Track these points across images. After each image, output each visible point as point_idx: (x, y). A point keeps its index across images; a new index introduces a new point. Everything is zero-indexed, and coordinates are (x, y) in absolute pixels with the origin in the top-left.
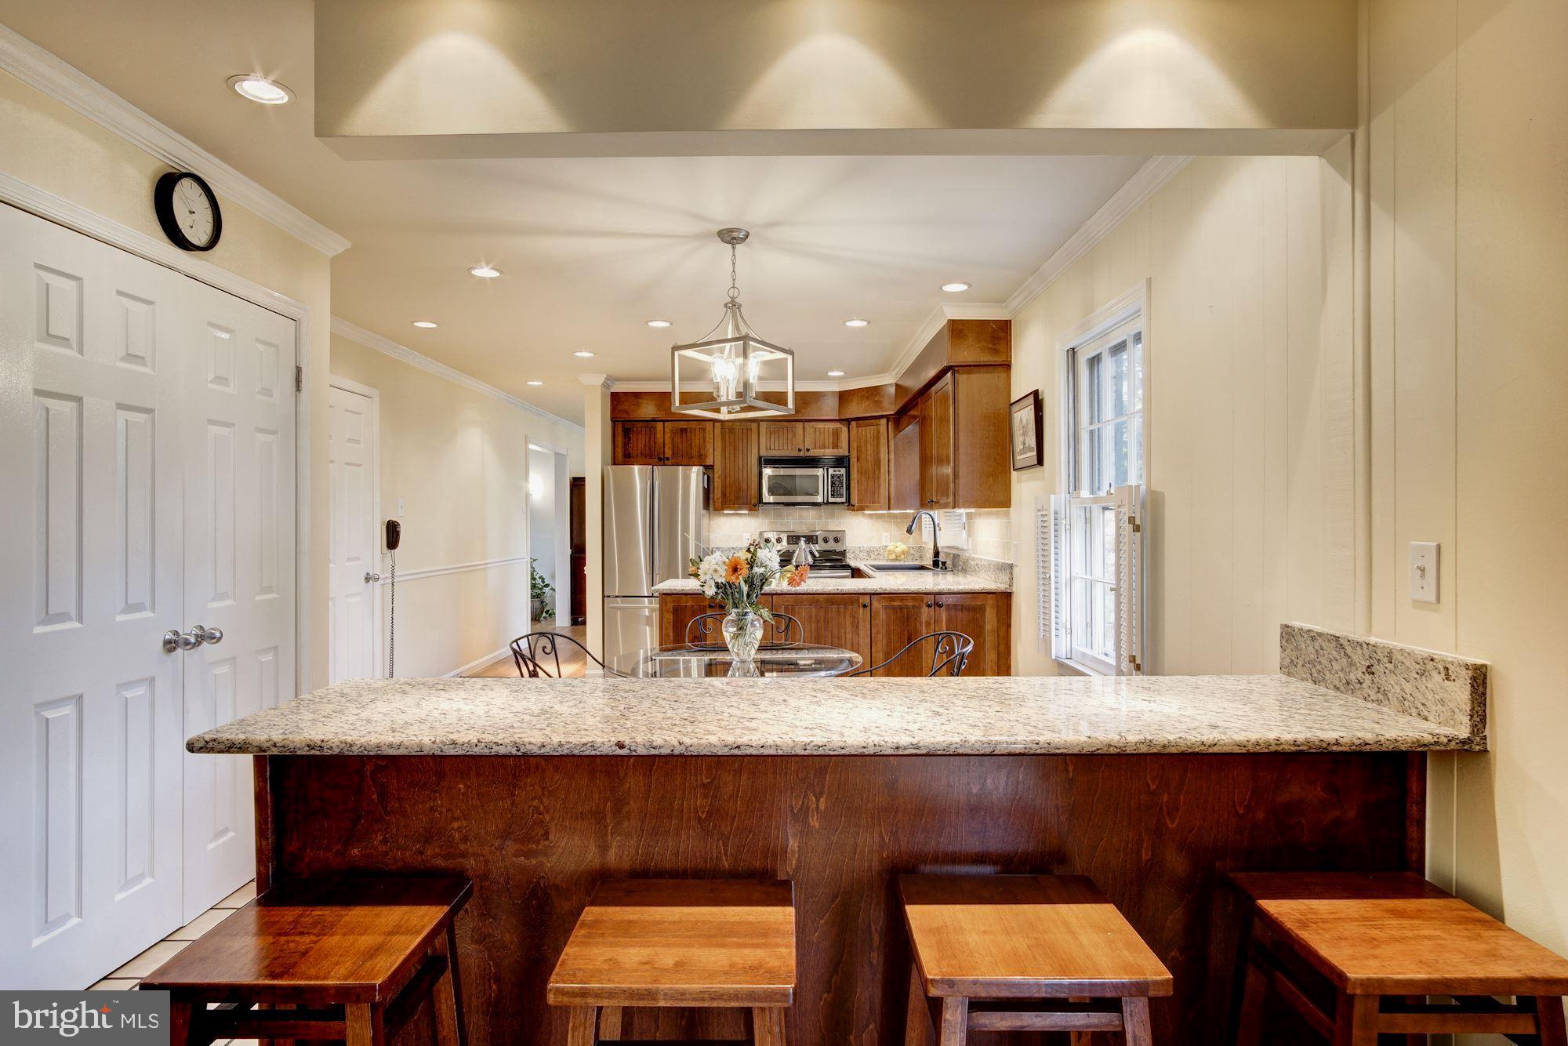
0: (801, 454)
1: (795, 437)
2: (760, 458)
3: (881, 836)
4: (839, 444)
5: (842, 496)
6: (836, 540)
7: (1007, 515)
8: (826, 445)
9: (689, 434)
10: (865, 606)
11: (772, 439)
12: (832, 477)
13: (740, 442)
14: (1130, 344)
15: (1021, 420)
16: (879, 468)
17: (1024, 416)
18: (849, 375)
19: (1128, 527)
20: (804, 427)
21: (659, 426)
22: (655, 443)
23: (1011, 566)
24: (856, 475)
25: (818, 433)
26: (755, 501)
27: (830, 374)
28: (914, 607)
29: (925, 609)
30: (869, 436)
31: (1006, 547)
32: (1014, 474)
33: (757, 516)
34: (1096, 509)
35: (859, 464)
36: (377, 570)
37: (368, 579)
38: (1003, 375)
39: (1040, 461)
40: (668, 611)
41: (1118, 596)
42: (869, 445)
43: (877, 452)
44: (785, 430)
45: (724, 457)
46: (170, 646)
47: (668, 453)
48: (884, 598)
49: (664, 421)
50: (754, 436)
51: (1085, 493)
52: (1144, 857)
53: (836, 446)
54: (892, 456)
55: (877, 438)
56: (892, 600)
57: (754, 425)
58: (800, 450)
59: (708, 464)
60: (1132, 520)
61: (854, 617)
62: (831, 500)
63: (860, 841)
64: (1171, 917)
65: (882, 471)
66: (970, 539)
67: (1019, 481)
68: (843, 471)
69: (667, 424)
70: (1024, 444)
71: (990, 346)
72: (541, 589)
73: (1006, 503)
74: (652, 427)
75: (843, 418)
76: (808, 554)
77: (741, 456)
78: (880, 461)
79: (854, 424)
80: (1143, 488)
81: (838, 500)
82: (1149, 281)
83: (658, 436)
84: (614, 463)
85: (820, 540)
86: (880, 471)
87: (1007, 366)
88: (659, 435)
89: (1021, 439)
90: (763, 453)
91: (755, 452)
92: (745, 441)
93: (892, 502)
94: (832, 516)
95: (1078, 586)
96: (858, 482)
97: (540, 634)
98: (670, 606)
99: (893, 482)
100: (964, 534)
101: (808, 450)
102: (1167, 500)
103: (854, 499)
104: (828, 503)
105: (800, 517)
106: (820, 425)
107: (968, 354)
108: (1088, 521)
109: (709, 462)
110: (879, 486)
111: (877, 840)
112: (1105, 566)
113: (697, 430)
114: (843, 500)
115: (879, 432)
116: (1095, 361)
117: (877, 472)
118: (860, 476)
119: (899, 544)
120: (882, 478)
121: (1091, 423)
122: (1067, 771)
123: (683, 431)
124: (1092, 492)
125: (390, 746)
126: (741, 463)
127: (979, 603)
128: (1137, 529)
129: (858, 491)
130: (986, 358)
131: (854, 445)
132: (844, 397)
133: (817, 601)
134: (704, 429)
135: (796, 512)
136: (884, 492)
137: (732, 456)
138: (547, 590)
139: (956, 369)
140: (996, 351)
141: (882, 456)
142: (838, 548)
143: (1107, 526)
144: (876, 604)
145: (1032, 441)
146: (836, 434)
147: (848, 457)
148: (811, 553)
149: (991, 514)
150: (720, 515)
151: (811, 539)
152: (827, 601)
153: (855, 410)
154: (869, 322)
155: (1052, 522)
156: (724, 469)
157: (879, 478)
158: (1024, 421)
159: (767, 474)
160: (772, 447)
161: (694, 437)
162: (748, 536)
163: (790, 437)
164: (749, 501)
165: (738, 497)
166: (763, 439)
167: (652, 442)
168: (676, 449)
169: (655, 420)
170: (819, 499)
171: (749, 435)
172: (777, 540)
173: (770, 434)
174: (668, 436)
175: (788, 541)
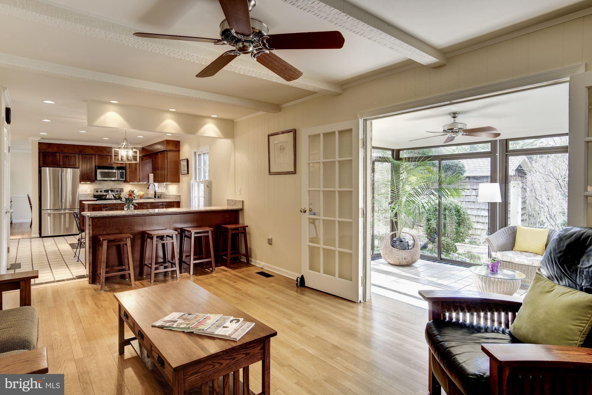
1: (108, 160)
2: (96, 166)
5: (123, 178)
7: (179, 184)
9: (69, 158)
11: (100, 161)
12: (120, 173)
13: (88, 161)
14: (206, 154)
15: (183, 164)
16: (136, 171)
17: (184, 163)
19: (206, 186)
20: (111, 158)
21: (58, 154)
22: (56, 160)
23: (180, 196)
24: (128, 172)
26: (94, 179)
31: (178, 191)
32: (181, 175)
33: (92, 184)
34: (200, 183)
35: (130, 169)
38: (178, 153)
39: (188, 173)
41: (205, 198)
44: (104, 158)
45: (82, 165)
47: (61, 163)
50: (94, 159)
51: (198, 180)
54: (141, 167)
57: (94, 156)
58: (109, 164)
60: (207, 185)
65: (137, 172)
66: (167, 190)
67: (182, 177)
68: (124, 171)
69: (61, 154)
70: (184, 169)
71: (175, 146)
73: (179, 182)
74: (55, 155)
77: (89, 165)
80: (209, 180)
82: (210, 146)
84: (40, 166)
85: (115, 191)
87: (179, 151)
88: (58, 158)
89: (183, 168)
90: (97, 164)
91: (94, 164)
92: (90, 161)
93: (141, 180)
94: (119, 184)
95: (197, 198)
96: (129, 174)
99: (141, 175)
100: (165, 189)
101: (112, 164)
102: (213, 183)
103: (128, 179)
104: (119, 180)
105: (108, 184)
107: (170, 148)
108: (199, 186)
109: (77, 167)
110: (136, 176)
112: (202, 194)
113: (73, 157)
114: (124, 179)
116: (199, 155)
117: (136, 172)
118: (130, 172)
119: (141, 192)
120: (137, 173)
121: (199, 167)
123: (67, 156)
124: (199, 180)
126: (89, 167)
127: (173, 204)
128: (208, 187)
129: (129, 177)
130: (174, 149)
134: (75, 157)
135: (106, 183)
136: (138, 177)
137: (85, 165)
139: (167, 150)
140: (176, 148)
141: (137, 168)
142: (120, 193)
143: (202, 186)
145: (186, 169)
147: (126, 167)
149: (174, 184)
151: (112, 191)
155: (191, 186)
156: (83, 169)
157: (136, 173)
158: (184, 164)
159: (99, 171)
160: (100, 163)
161: (71, 159)
162: (89, 190)
163: (106, 160)
164: (92, 179)
165: (88, 178)
166: (97, 161)
167: (55, 160)
168: (64, 162)
169: (56, 152)
170: (116, 179)
171: (92, 159)
172: (100, 191)
173: (99, 159)
174: (61, 158)
175: (104, 191)
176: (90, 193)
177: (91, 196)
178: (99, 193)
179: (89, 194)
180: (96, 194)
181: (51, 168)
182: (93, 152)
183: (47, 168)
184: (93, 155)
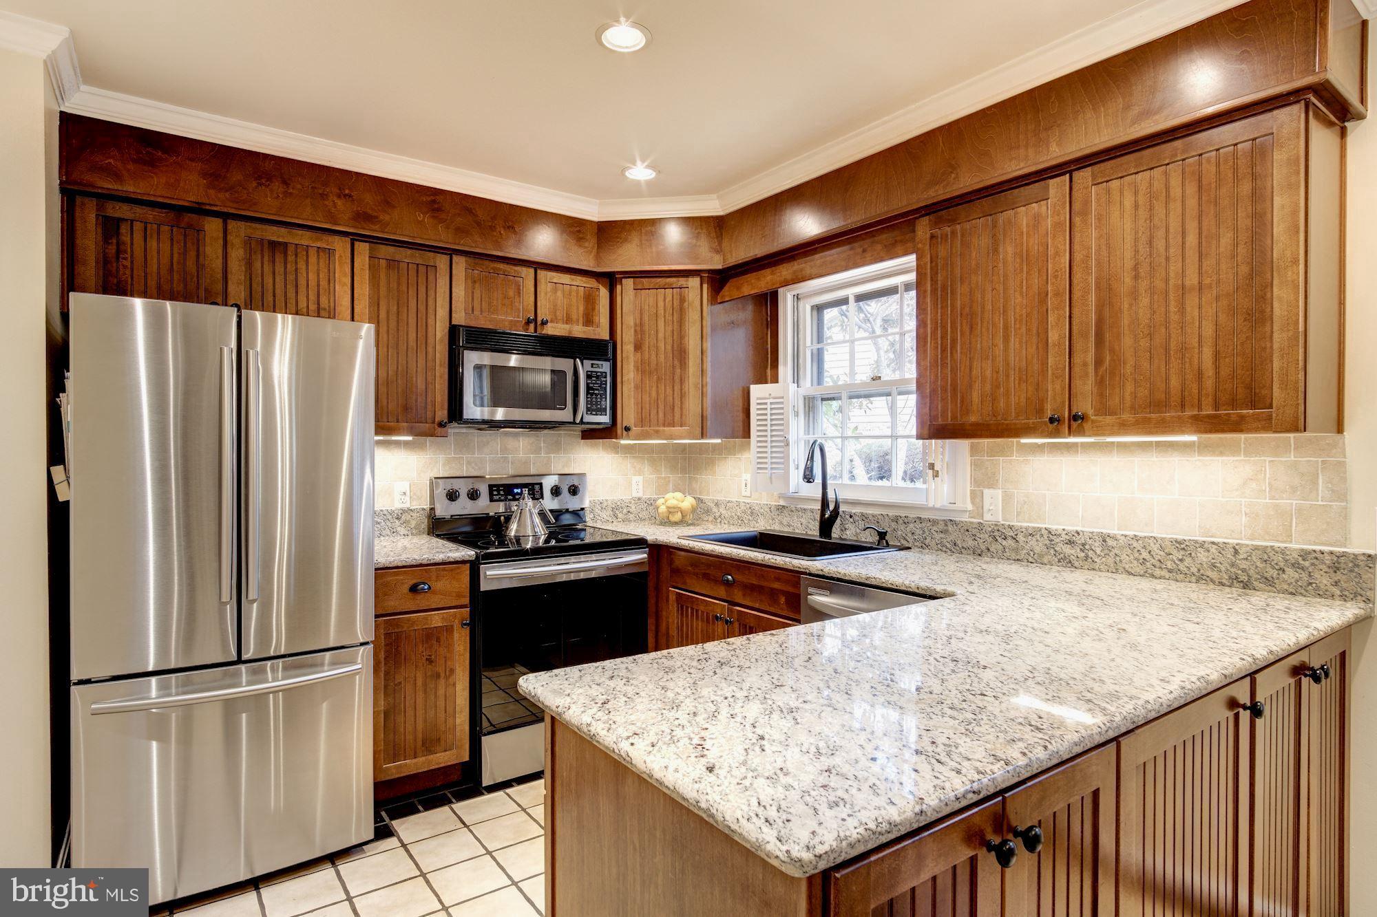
0: (531, 329)
1: (519, 292)
2: (453, 330)
4: (596, 319)
6: (574, 491)
8: (574, 317)
9: (291, 258)
11: (476, 292)
12: (587, 376)
13: (412, 292)
16: (684, 364)
20: (535, 278)
21: (212, 227)
22: (200, 267)
24: (631, 375)
25: (559, 292)
26: (442, 414)
30: (661, 304)
35: (639, 354)
42: (661, 323)
43: (681, 335)
44: (499, 279)
49: (225, 217)
50: (443, 283)
53: (589, 321)
54: (708, 345)
55: (678, 310)
57: (442, 261)
58: (528, 322)
62: (587, 417)
65: (689, 369)
68: (605, 367)
69: (232, 225)
74: (190, 226)
75: (603, 270)
77: (412, 321)
78: (683, 351)
79: (628, 282)
81: (598, 418)
83: (208, 250)
85: (546, 492)
86: (683, 370)
88: (213, 251)
90: (460, 318)
91: (442, 313)
92: (422, 289)
93: (708, 423)
96: (635, 385)
99: (708, 390)
101: (543, 323)
103: (628, 414)
104: (573, 424)
105: (504, 450)
110: (682, 395)
113: (312, 252)
114: (606, 418)
115: (682, 300)
117: (678, 371)
118: (641, 376)
120: (690, 381)
123: (272, 243)
126: (412, 335)
131: (625, 321)
134: (330, 252)
136: (692, 405)
137: (393, 318)
142: (573, 504)
146: (590, 300)
147: (614, 341)
151: (533, 489)
157: (681, 381)
159: (472, 359)
160: (478, 311)
161: (301, 265)
162: (405, 486)
163: (511, 293)
164: (429, 415)
165: (406, 409)
166: (460, 292)
167: (191, 264)
168: (257, 287)
169: (201, 210)
171: (431, 277)
172: (470, 494)
173: (473, 281)
174: (237, 254)
175: (491, 495)
176: (407, 505)
177: (413, 524)
178: (464, 507)
179: (404, 511)
180: (444, 510)
181: (168, 305)
182: (440, 236)
183: (138, 304)
184: (437, 251)
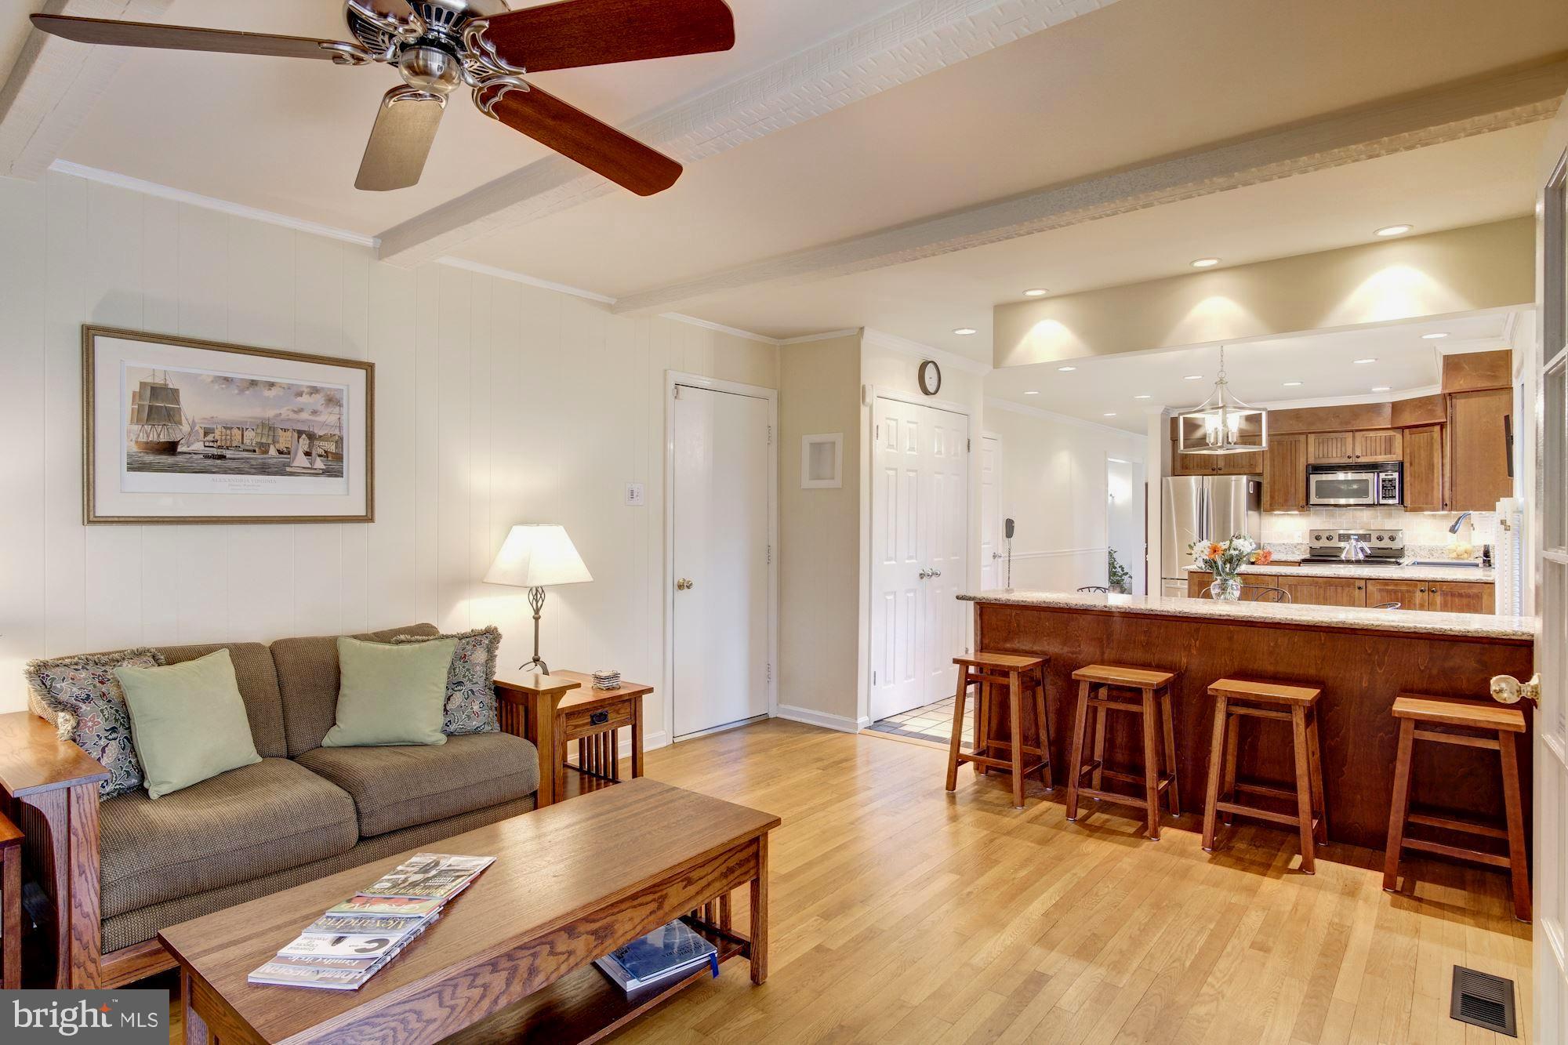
0: (1350, 460)
1: (1344, 445)
2: (1308, 466)
3: (1225, 661)
4: (1393, 450)
5: (1394, 498)
6: (1392, 539)
8: (1378, 452)
10: (1359, 588)
11: (1321, 448)
12: (1384, 481)
13: (1289, 452)
18: (1394, 389)
20: (1354, 437)
24: (1409, 479)
25: (1369, 442)
26: (1303, 501)
27: (1373, 390)
28: (1408, 591)
29: (1418, 594)
30: (1422, 441)
33: (1309, 515)
35: (1412, 468)
36: (1000, 552)
37: (994, 557)
38: (1505, 397)
40: (1194, 585)
42: (1422, 452)
43: (1431, 456)
44: (1334, 441)
45: (1273, 466)
46: (922, 576)
47: (1221, 464)
48: (1378, 583)
50: (1303, 447)
52: (1364, 685)
53: (1389, 452)
54: (1446, 461)
55: (1431, 444)
56: (1387, 584)
57: (1302, 438)
58: (1349, 457)
59: (1258, 472)
61: (1350, 596)
62: (1382, 501)
63: (1215, 662)
64: (1379, 716)
68: (1395, 475)
71: (1489, 373)
72: (1121, 577)
75: (1396, 426)
76: (1359, 551)
77: (1289, 464)
78: (1433, 465)
79: (1407, 431)
81: (1391, 502)
84: (1174, 474)
85: (1374, 538)
86: (1433, 475)
87: (1508, 389)
90: (1311, 462)
91: (1303, 460)
92: (1294, 451)
94: (1390, 516)
96: (1411, 485)
97: (1098, 588)
98: (1196, 581)
101: (1358, 457)
103: (1410, 500)
104: (1380, 504)
105: (1353, 517)
106: (1372, 434)
107: (1464, 383)
109: (1259, 470)
110: (1433, 489)
111: (1223, 662)
114: (1396, 501)
115: (1432, 438)
117: (1430, 475)
118: (1413, 479)
119: (1462, 544)
120: (1436, 481)
122: (1321, 640)
125: (1022, 601)
126: (1289, 470)
127: (1475, 591)
129: (1411, 493)
130: (1483, 384)
131: (1408, 451)
132: (1397, 407)
133: (1317, 583)
136: (1437, 494)
137: (1281, 464)
138: (1126, 578)
139: (1453, 395)
140: (1495, 377)
141: (1436, 461)
142: (1394, 545)
144: (1370, 587)
146: (1390, 441)
147: (1402, 462)
148: (1362, 549)
150: (1272, 514)
151: (1363, 537)
152: (1326, 583)
153: (1409, 419)
154: (1376, 359)
156: (1273, 476)
157: (1433, 481)
159: (1315, 478)
160: (1321, 456)
162: (1298, 533)
163: (1340, 445)
164: (1298, 502)
165: (1287, 500)
166: (1311, 449)
170: (1369, 501)
171: (1298, 446)
172: (1328, 539)
173: (1319, 443)
175: (1340, 538)
177: (1302, 550)
178: (1324, 543)
179: (1298, 543)
180: (1316, 543)
182: (1301, 427)
184: (1300, 434)
